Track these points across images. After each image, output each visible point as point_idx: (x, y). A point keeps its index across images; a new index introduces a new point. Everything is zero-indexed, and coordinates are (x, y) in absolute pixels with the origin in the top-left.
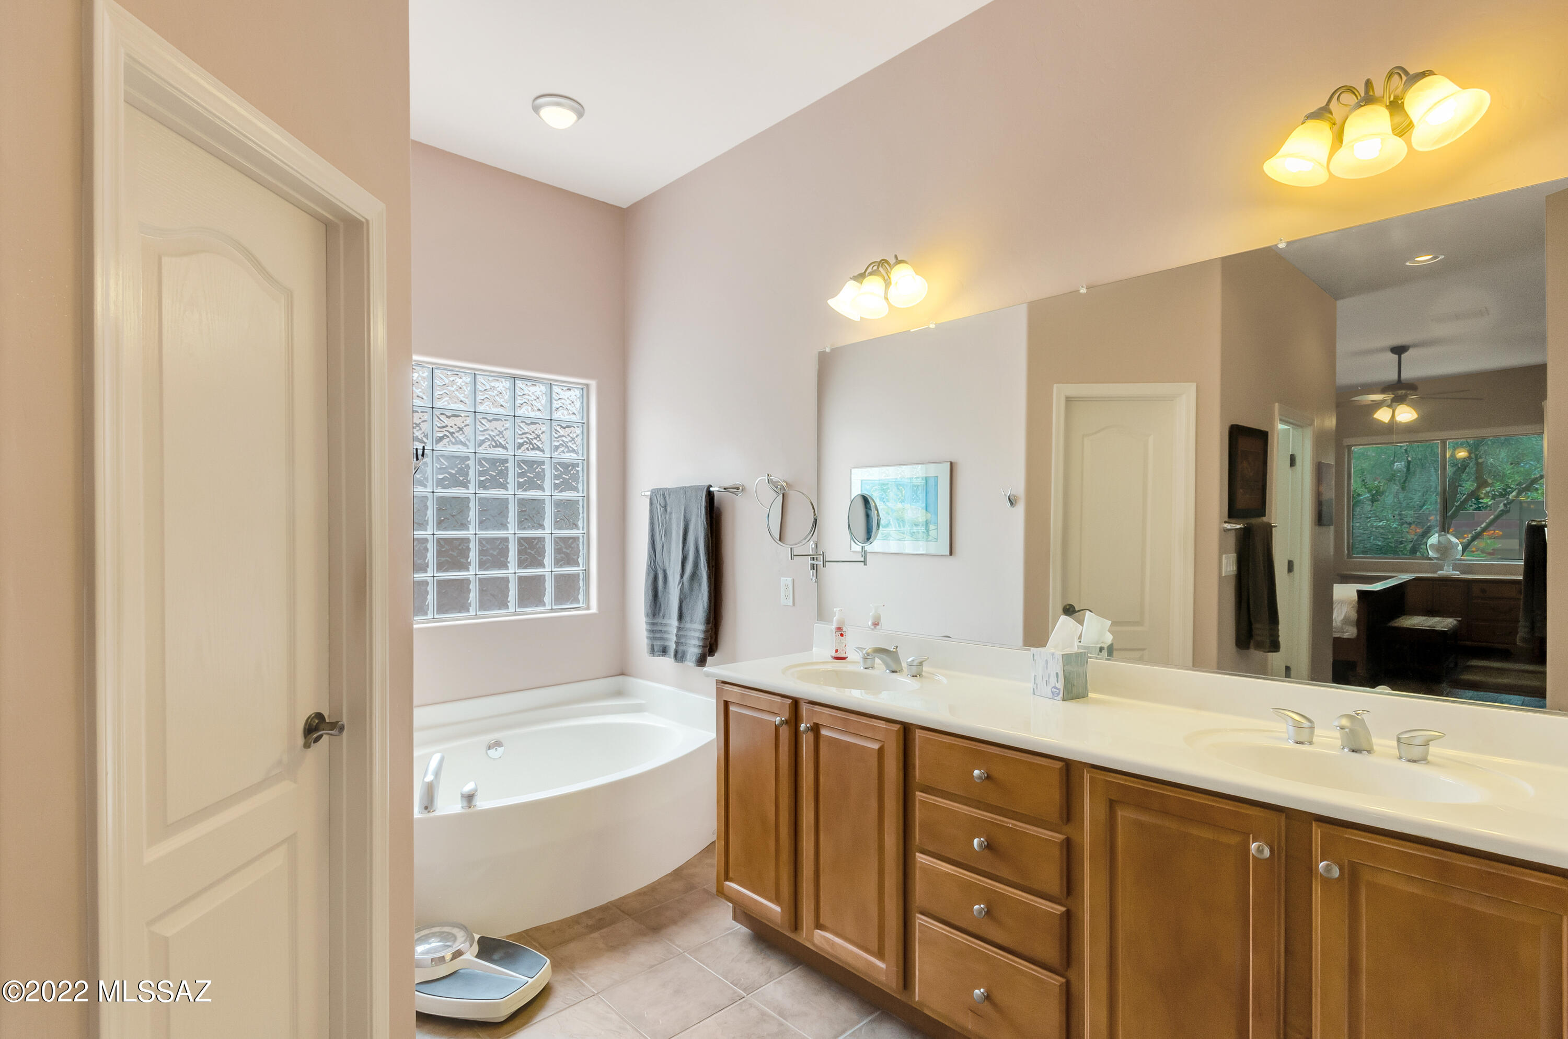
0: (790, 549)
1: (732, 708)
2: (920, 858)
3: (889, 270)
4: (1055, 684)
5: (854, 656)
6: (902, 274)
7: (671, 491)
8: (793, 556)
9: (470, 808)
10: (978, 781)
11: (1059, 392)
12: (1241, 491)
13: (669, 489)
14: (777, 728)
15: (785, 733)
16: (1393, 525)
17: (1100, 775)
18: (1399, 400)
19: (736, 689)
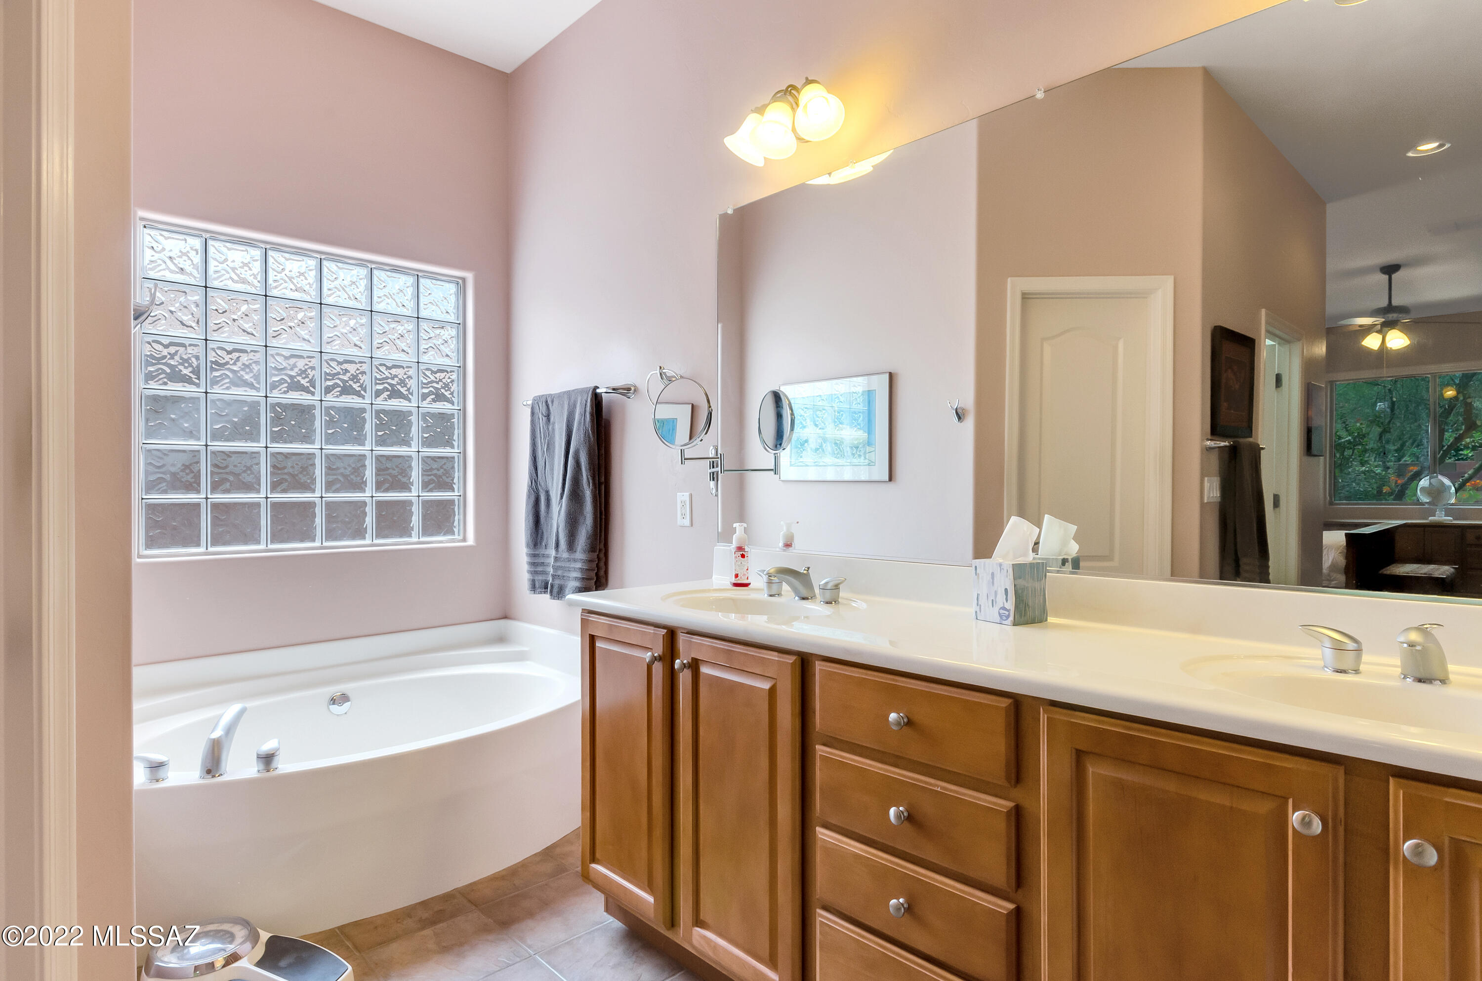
0: (680, 451)
1: (599, 644)
2: (823, 834)
3: (797, 96)
4: (1004, 603)
5: (758, 582)
6: (812, 95)
7: (554, 397)
8: (684, 459)
9: (268, 771)
10: (895, 728)
11: (1015, 286)
12: (1225, 404)
13: (551, 395)
14: (649, 667)
15: (658, 669)
16: (1377, 470)
17: (1062, 716)
18: (1389, 325)
19: (603, 620)
